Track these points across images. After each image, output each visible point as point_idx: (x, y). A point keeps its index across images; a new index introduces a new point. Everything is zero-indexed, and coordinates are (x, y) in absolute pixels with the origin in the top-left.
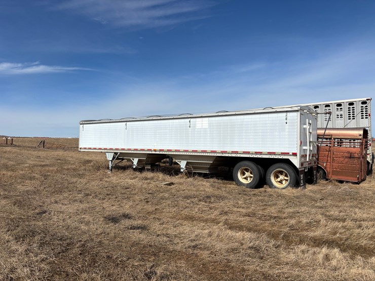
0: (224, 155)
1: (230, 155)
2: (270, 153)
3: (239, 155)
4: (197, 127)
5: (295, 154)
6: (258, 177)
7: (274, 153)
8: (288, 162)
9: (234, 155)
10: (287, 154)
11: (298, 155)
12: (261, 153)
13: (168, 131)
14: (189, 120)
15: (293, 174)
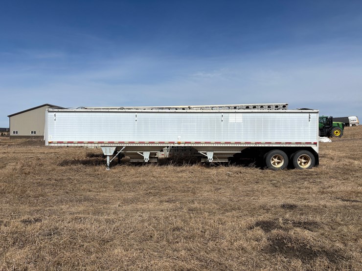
0: (257, 145)
1: (263, 146)
2: (297, 143)
3: (271, 145)
4: (230, 122)
5: (315, 144)
6: (287, 161)
7: (300, 143)
8: (310, 150)
9: (266, 145)
10: (310, 143)
11: (318, 144)
12: (290, 143)
13: (196, 124)
14: (221, 114)
15: (314, 158)
